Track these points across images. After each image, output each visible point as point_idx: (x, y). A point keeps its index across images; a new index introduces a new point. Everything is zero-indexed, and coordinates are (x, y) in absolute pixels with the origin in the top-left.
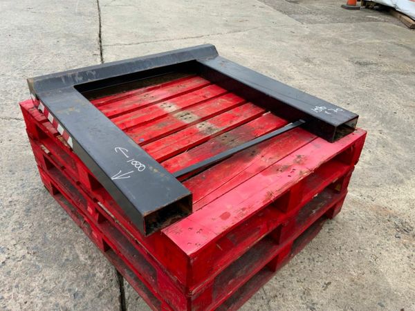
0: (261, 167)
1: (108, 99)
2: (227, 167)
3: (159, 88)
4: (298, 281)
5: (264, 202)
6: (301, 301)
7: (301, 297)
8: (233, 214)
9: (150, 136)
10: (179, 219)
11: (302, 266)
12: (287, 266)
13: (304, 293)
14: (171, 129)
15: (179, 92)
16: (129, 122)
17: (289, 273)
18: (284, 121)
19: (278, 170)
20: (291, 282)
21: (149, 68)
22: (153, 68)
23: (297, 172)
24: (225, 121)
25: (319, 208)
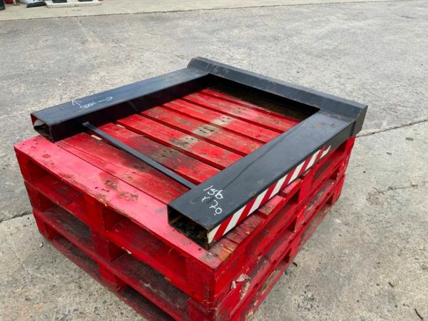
4: (96, 308)
6: (72, 309)
7: (77, 310)
8: (47, 160)
9: (163, 119)
11: (116, 314)
12: (117, 299)
13: (81, 313)
17: (107, 300)
19: (108, 181)
20: (96, 301)
23: (104, 193)
24: (205, 150)
25: (155, 291)
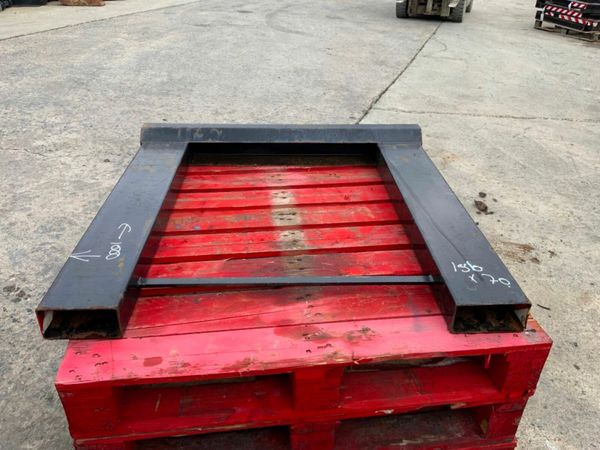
0: (289, 321)
1: (229, 169)
2: (244, 300)
3: (307, 170)
5: (223, 369)
8: (164, 365)
9: (211, 226)
10: (101, 338)
14: (247, 226)
15: (322, 183)
16: (213, 202)
18: (419, 269)
19: (304, 335)
21: (297, 141)
22: (303, 141)
23: (329, 351)
24: (329, 239)
